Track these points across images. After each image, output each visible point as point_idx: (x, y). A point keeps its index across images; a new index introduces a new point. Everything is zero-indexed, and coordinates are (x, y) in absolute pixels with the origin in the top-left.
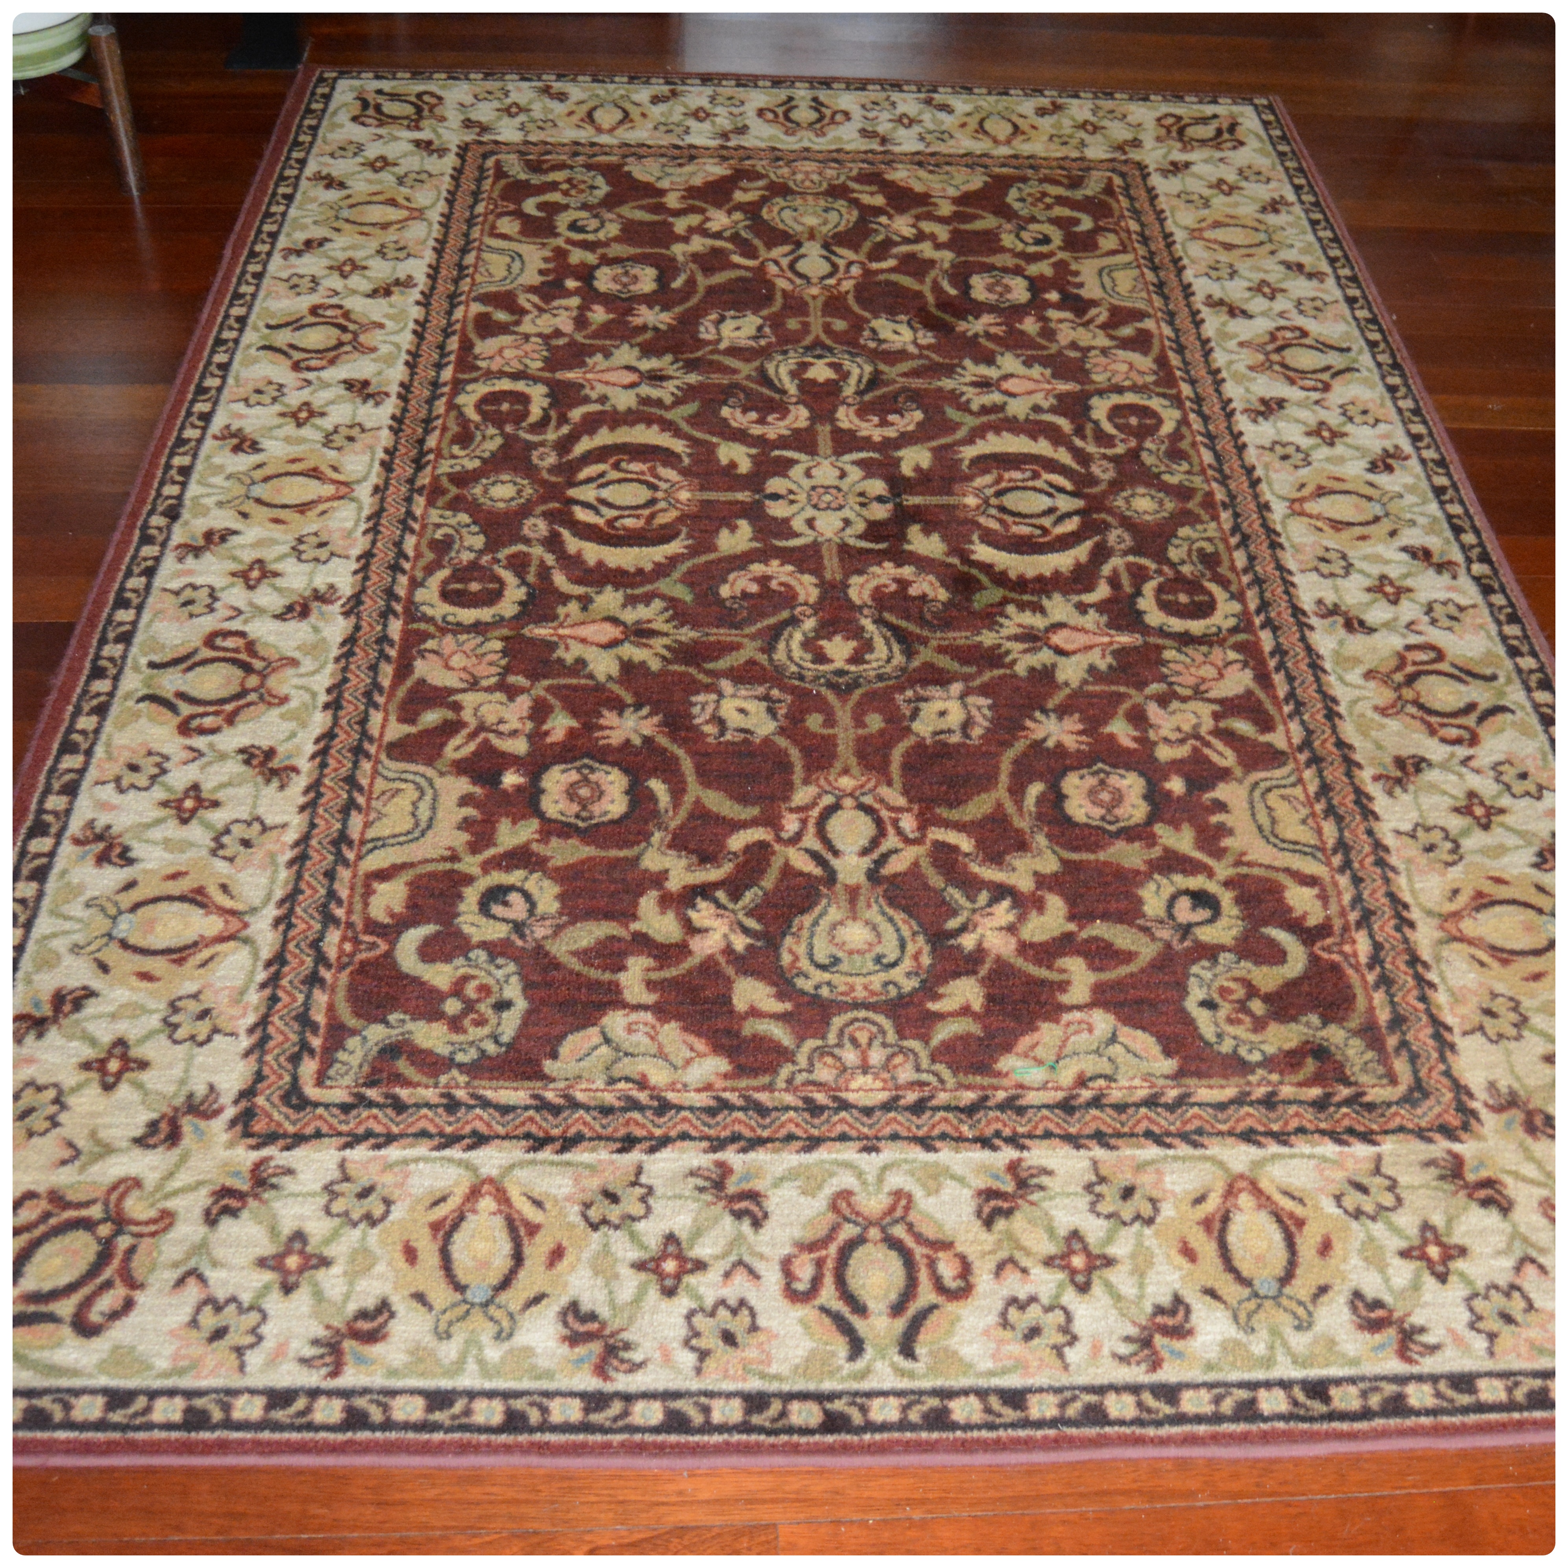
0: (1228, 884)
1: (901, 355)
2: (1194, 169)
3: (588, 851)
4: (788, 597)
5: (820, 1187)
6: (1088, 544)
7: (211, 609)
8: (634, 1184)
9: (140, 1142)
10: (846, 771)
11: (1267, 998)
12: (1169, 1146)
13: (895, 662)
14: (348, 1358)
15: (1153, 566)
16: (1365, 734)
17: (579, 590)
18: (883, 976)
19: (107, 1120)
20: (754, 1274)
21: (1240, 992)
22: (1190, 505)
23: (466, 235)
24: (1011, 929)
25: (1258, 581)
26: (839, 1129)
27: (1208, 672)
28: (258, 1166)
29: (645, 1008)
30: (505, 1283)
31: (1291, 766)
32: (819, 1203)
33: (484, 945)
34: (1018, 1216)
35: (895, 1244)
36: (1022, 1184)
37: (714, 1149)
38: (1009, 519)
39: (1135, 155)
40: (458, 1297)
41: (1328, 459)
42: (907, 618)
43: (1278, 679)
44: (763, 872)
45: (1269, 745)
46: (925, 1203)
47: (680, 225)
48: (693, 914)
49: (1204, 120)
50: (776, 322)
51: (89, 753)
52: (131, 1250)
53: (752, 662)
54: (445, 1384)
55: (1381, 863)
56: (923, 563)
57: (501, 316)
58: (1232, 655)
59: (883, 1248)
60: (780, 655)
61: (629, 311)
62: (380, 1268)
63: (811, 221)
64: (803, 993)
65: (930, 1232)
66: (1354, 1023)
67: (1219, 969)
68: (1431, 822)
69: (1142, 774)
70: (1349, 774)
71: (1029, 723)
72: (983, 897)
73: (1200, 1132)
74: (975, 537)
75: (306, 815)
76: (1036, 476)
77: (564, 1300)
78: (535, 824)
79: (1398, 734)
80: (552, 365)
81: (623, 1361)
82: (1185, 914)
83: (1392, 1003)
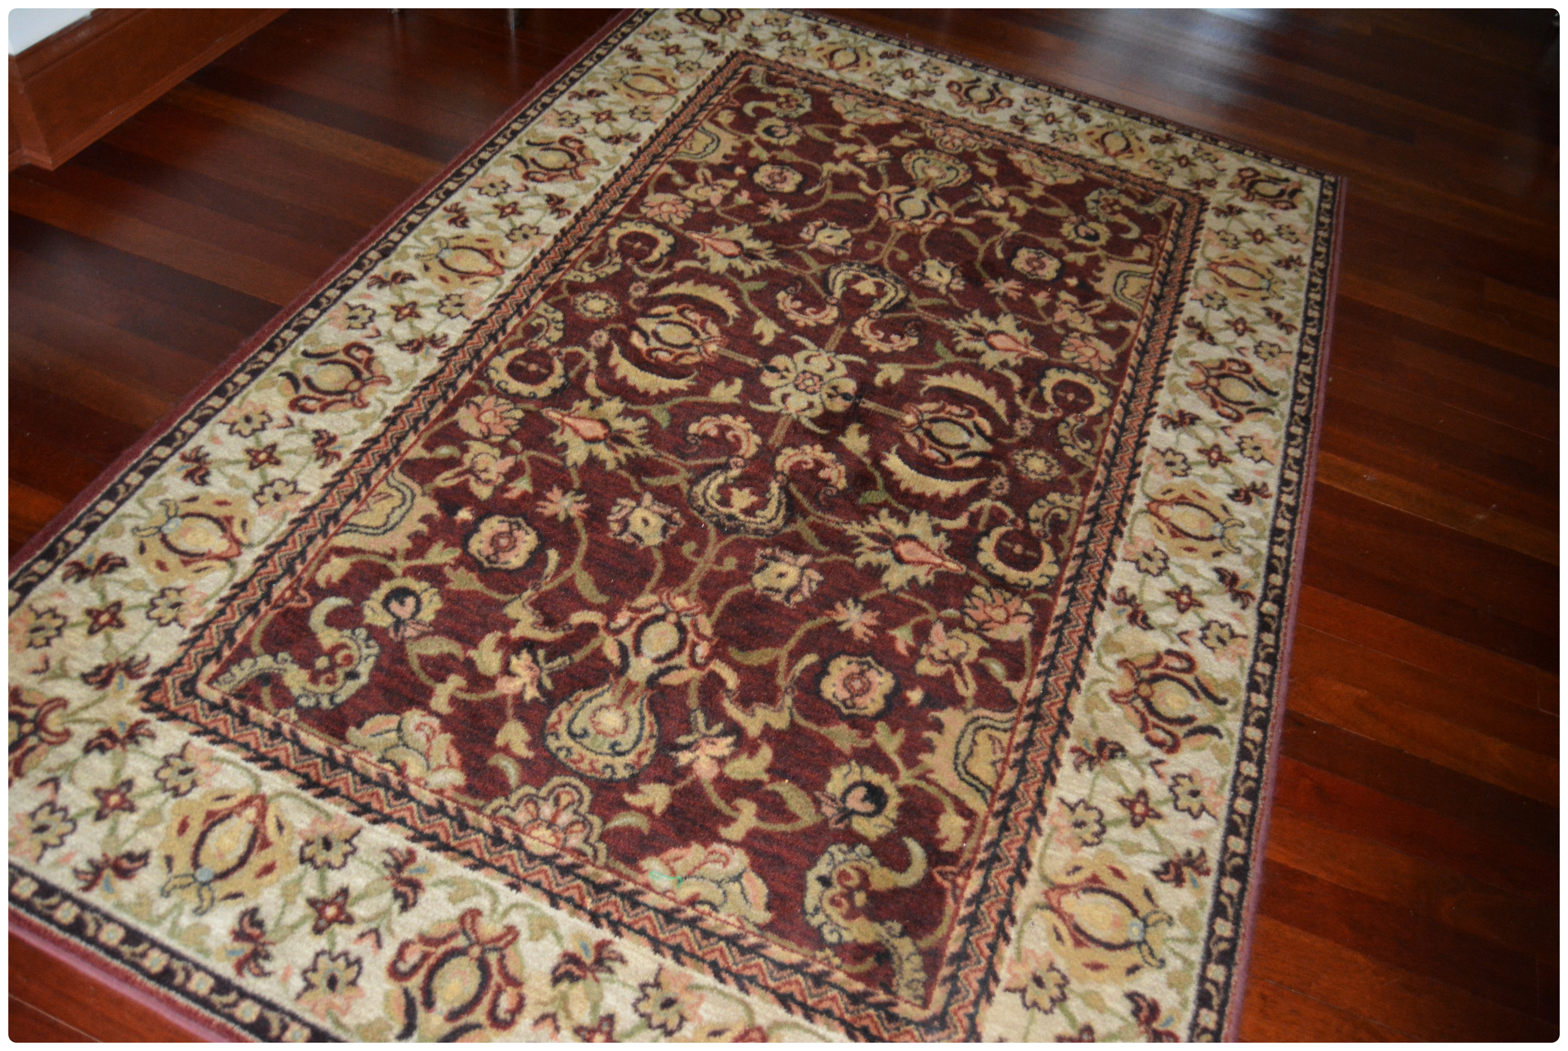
0: (902, 791)
1: (933, 292)
2: (1245, 216)
3: (478, 586)
4: (733, 448)
5: (462, 900)
6: (974, 482)
7: (364, 326)
8: (348, 841)
9: (85, 678)
10: (686, 594)
11: (873, 896)
12: (722, 981)
13: (774, 523)
14: (102, 882)
15: (1012, 515)
16: (1088, 710)
17: (597, 393)
18: (608, 760)
19: (77, 653)
20: (379, 944)
21: (855, 881)
22: (1072, 478)
23: (694, 116)
24: (721, 761)
25: (1085, 556)
26: (505, 862)
27: (999, 614)
28: (140, 723)
29: (438, 715)
30: (224, 875)
31: (1013, 714)
32: (454, 912)
33: (370, 628)
34: (581, 985)
35: (483, 965)
36: (599, 961)
37: (414, 839)
38: (928, 442)
39: (1204, 192)
40: (191, 871)
41: (1203, 477)
42: (805, 493)
43: (1050, 640)
44: (580, 647)
45: (1007, 691)
46: (524, 945)
47: (840, 150)
48: (514, 660)
49: (1275, 181)
50: (859, 240)
51: (229, 400)
52: (32, 749)
53: (676, 487)
54: (144, 928)
55: (1033, 822)
56: (843, 454)
57: (679, 180)
58: (1027, 608)
59: (474, 965)
60: (698, 489)
61: (764, 202)
62: (160, 828)
63: (933, 173)
64: (547, 749)
65: (512, 967)
66: (926, 942)
67: (853, 856)
68: (1094, 803)
69: (895, 677)
70: (1054, 739)
71: (839, 606)
72: (718, 728)
73: (752, 979)
74: (894, 449)
75: (325, 491)
76: (970, 415)
77: (251, 905)
78: (457, 552)
79: (1115, 720)
80: (688, 225)
81: (257, 966)
82: (855, 801)
83: (966, 940)
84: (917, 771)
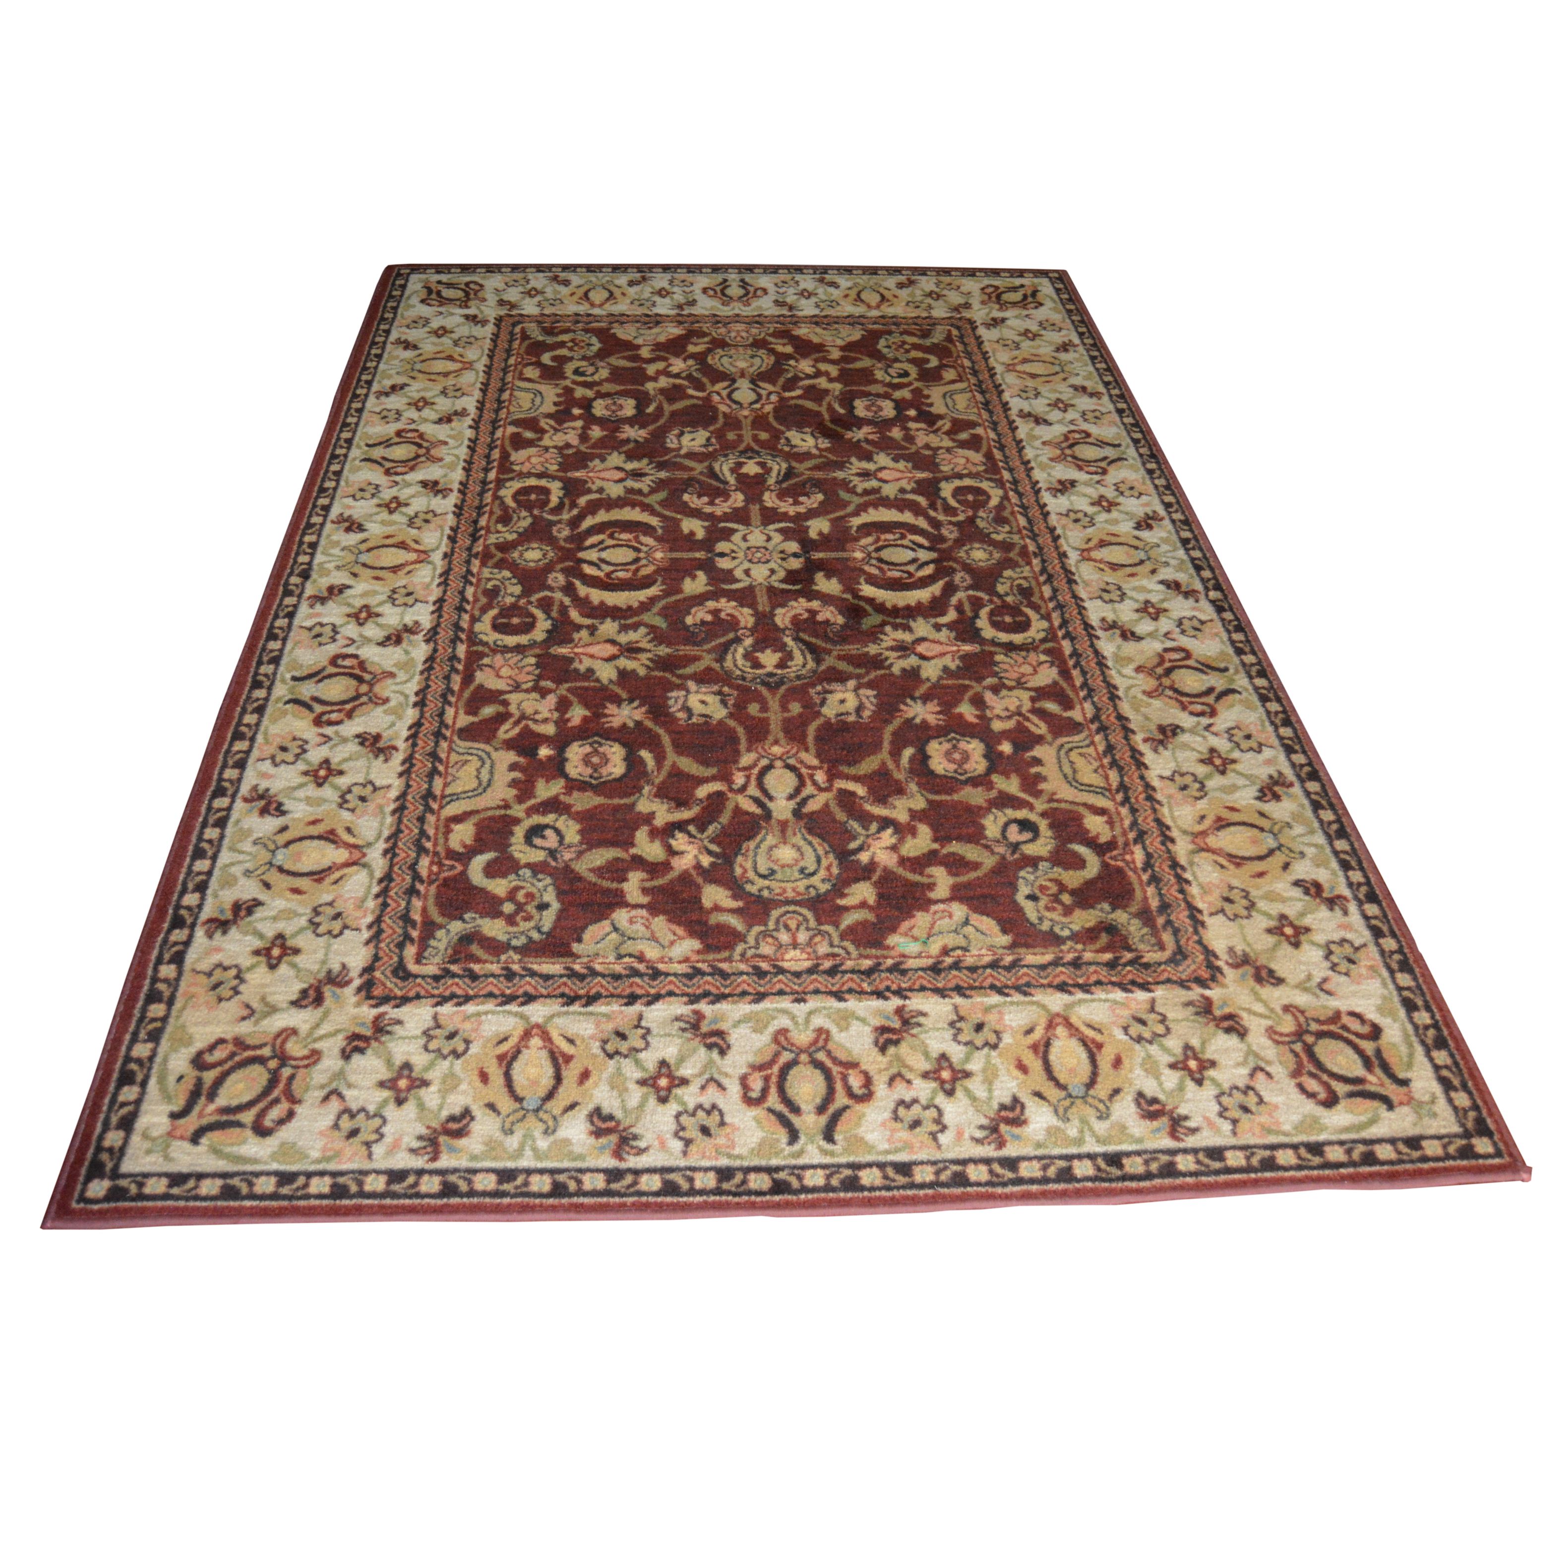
0: (1044, 815)
1: (807, 456)
2: (1008, 322)
3: (598, 800)
4: (733, 624)
5: (766, 1027)
6: (941, 584)
7: (334, 640)
8: (637, 1026)
9: (296, 1004)
10: (776, 742)
11: (1073, 893)
12: (1007, 995)
13: (808, 667)
14: (443, 1148)
15: (987, 597)
16: (1137, 710)
17: (588, 621)
18: (806, 882)
19: (273, 989)
20: (721, 1087)
21: (1054, 889)
22: (1011, 555)
23: (503, 380)
24: (894, 848)
25: (1060, 607)
26: (778, 987)
28: (377, 1018)
29: (642, 906)
30: (550, 1095)
31: (1086, 733)
32: (765, 1038)
33: (528, 865)
34: (903, 1044)
35: (818, 1065)
36: (906, 1022)
37: (691, 1002)
38: (885, 567)
39: (966, 314)
40: (517, 1105)
41: (1106, 521)
42: (817, 636)
43: (1075, 673)
44: (720, 811)
45: (1070, 719)
46: (838, 1036)
47: (651, 369)
48: (673, 842)
49: (1014, 289)
50: (720, 435)
51: (252, 739)
52: (292, 1077)
53: (709, 669)
54: (510, 1165)
55: (1150, 798)
56: (826, 599)
57: (529, 435)
58: (1043, 658)
59: (810, 1068)
60: (728, 663)
61: (617, 429)
62: (463, 1087)
63: (742, 364)
64: (752, 895)
65: (842, 1056)
66: (1134, 909)
67: (1039, 873)
68: (1184, 770)
69: (982, 740)
70: (1126, 738)
71: (902, 707)
72: (874, 827)
73: (1028, 985)
74: (862, 580)
75: (403, 779)
76: (903, 537)
77: (591, 1107)
78: (562, 782)
79: (1160, 709)
80: (564, 466)
81: (632, 1147)
82: (1014, 835)
83: (1160, 894)
84: (1045, 797)
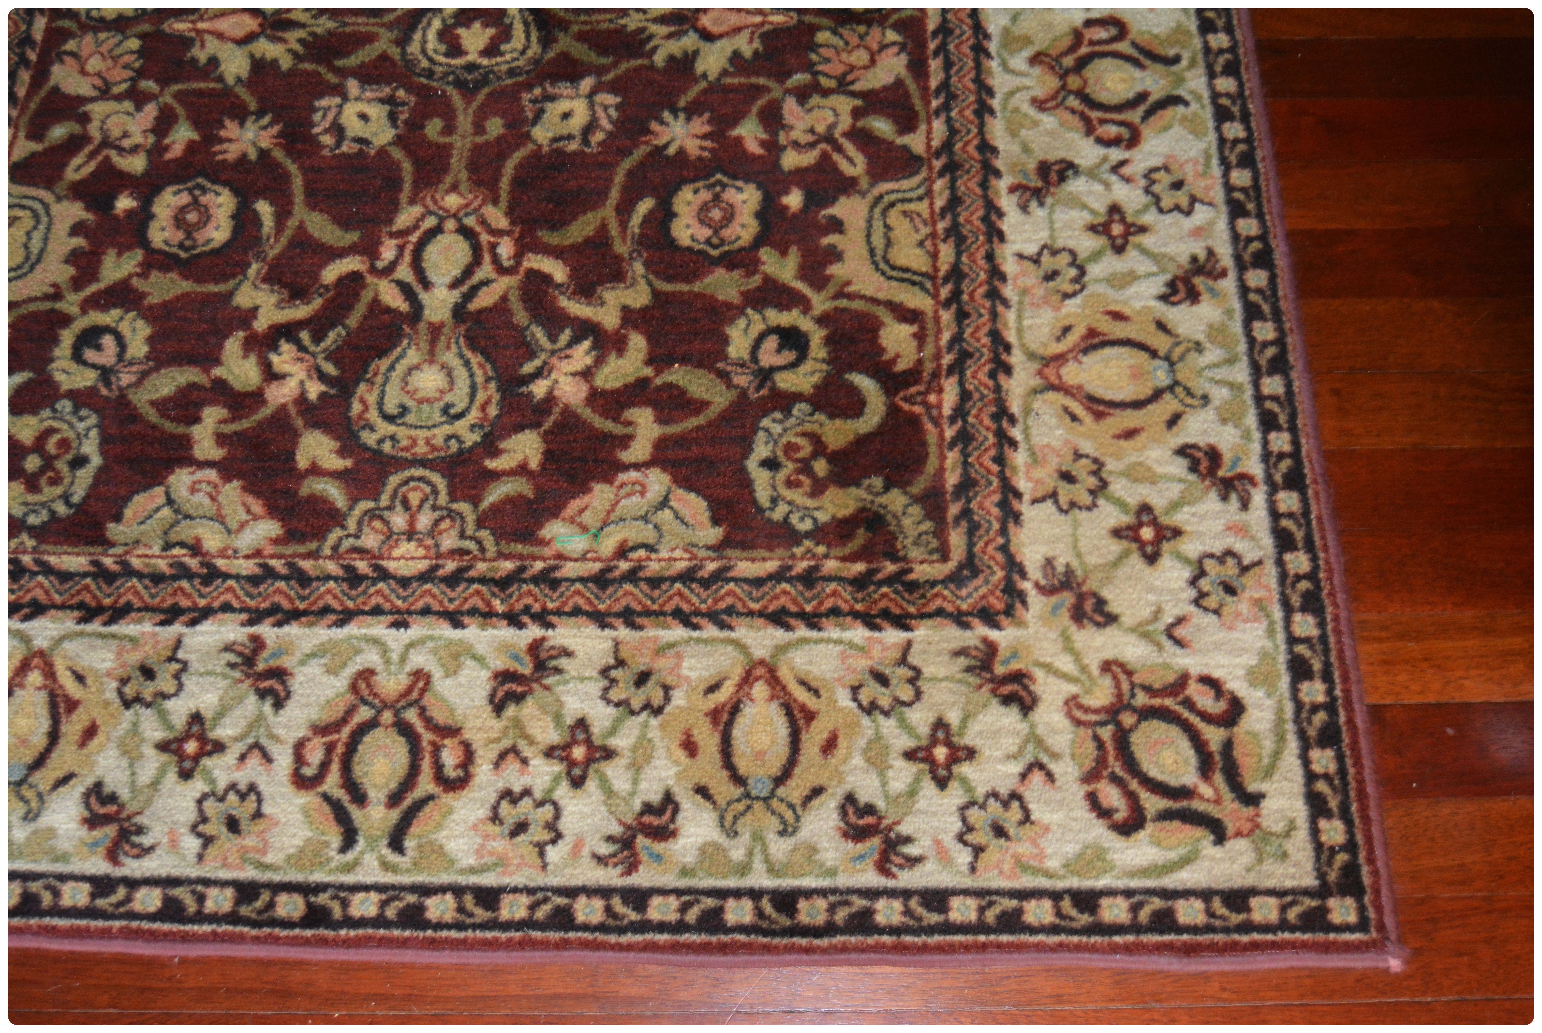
0: (822, 320)
3: (184, 286)
5: (344, 665)
8: (172, 659)
10: (454, 188)
11: (834, 458)
12: (695, 627)
13: (530, 53)
16: (1013, 133)
18: (447, 429)
20: (267, 758)
21: (807, 449)
24: (587, 374)
26: (375, 601)
27: (860, 57)
29: (210, 464)
30: (40, 762)
31: (923, 175)
32: (340, 683)
33: (71, 394)
34: (530, 701)
35: (404, 729)
36: (540, 666)
37: (251, 622)
43: (935, 65)
44: (350, 308)
45: (905, 149)
46: (441, 685)
48: (274, 358)
53: (383, 58)
55: (994, 295)
58: (891, 36)
59: (393, 733)
60: (414, 48)
64: (366, 448)
65: (440, 717)
66: (919, 486)
67: (792, 421)
68: (1060, 244)
69: (760, 186)
70: (984, 185)
71: (654, 126)
72: (565, 336)
73: (730, 611)
77: (90, 781)
78: (139, 255)
79: (1050, 133)
81: (133, 845)
82: (769, 356)
83: (965, 463)
84: (832, 289)
